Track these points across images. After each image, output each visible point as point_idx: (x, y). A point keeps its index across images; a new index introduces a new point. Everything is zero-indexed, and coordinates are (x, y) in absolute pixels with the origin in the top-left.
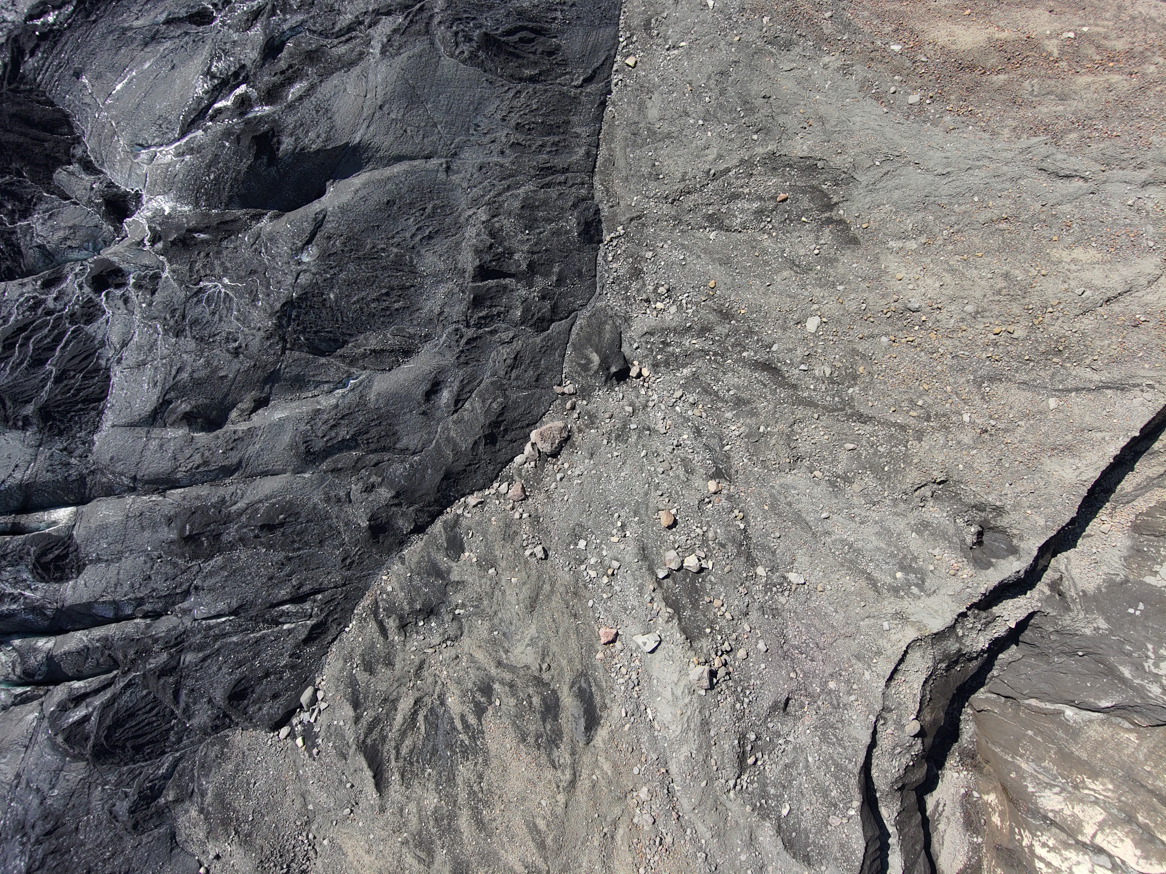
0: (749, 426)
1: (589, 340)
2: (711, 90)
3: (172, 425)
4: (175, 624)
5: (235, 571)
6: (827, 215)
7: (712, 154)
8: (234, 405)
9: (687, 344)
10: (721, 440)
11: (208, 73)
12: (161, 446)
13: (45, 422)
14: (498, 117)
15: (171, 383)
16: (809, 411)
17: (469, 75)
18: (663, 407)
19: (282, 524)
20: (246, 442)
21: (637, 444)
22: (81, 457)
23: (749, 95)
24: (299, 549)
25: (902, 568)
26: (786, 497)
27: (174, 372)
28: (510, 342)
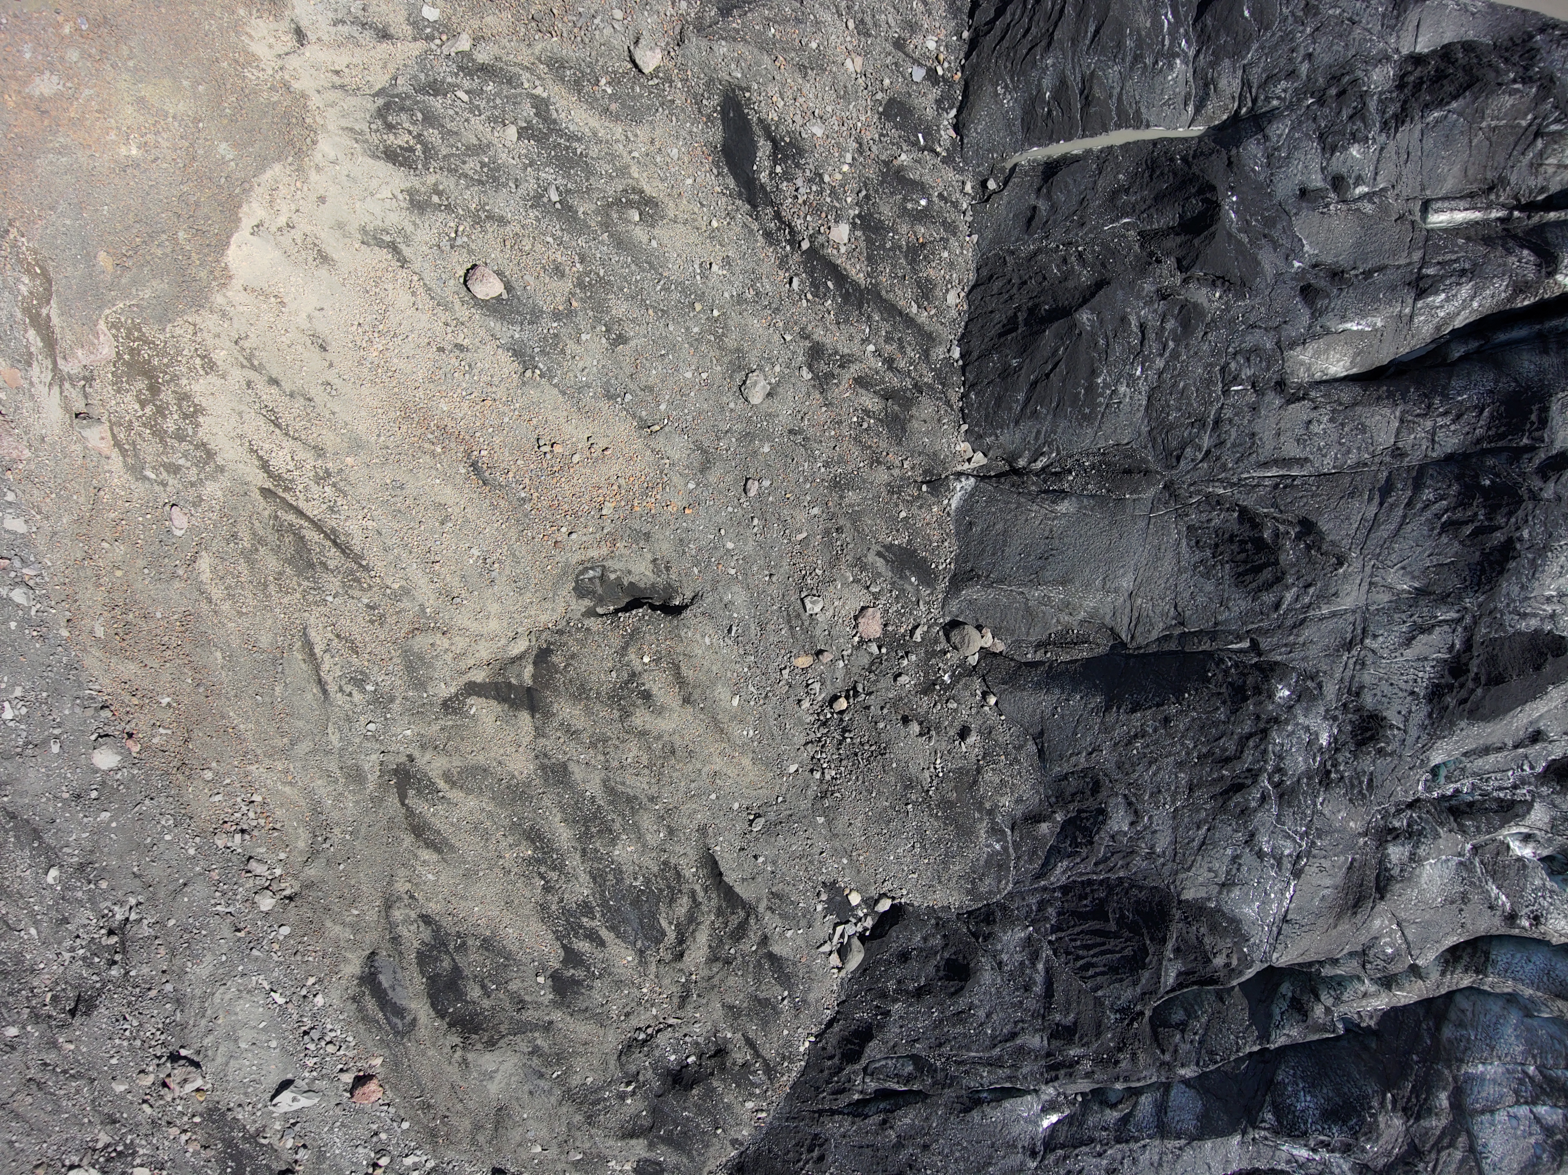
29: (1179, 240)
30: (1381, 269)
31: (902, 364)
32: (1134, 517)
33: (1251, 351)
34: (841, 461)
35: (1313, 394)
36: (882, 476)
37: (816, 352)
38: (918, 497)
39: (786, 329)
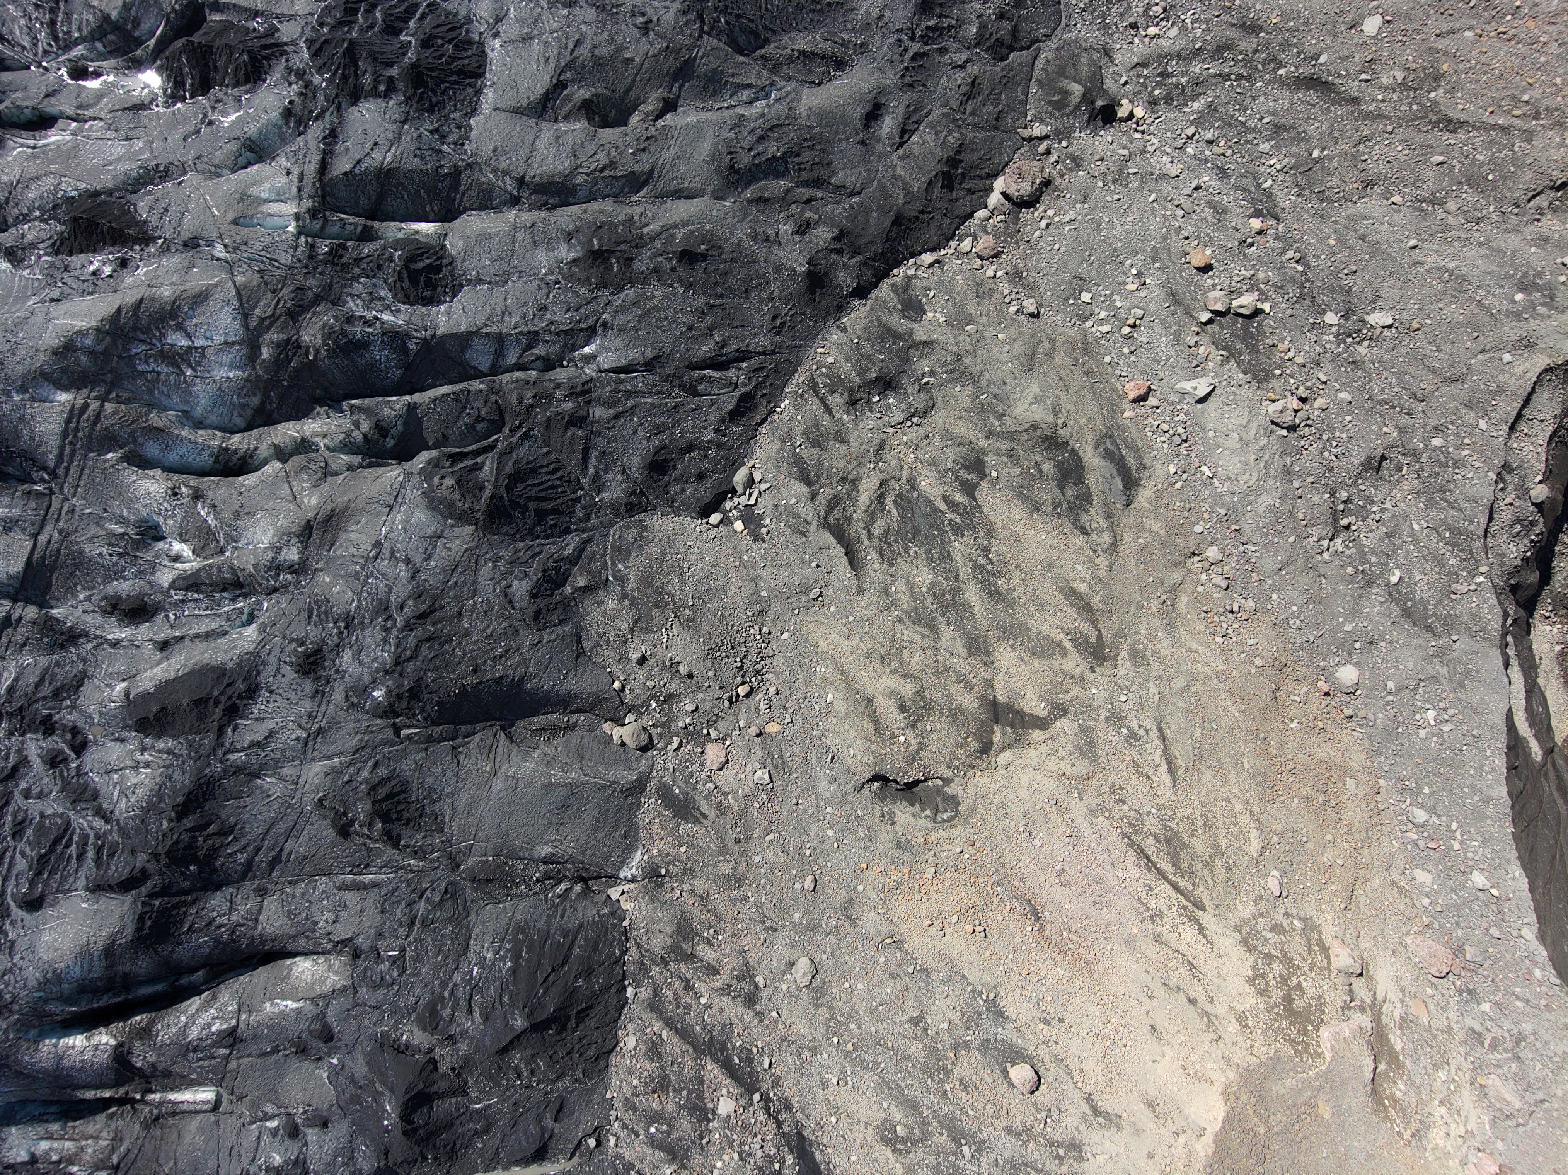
0: (1297, 155)
1: (1062, 72)
3: (566, 118)
4: (575, 375)
5: (649, 311)
8: (635, 108)
9: (1198, 70)
10: (1256, 179)
12: (558, 138)
13: (416, 88)
15: (568, 58)
16: (1378, 126)
18: (1168, 151)
19: (704, 257)
20: (660, 144)
21: (1141, 189)
22: (455, 144)
24: (722, 296)
25: (1522, 288)
26: (1356, 231)
27: (571, 45)
28: (962, 67)
29: (435, 1088)
30: (264, 1054)
31: (677, 984)
32: (487, 840)
33: (379, 986)
34: (733, 901)
35: (330, 946)
36: (700, 885)
37: (751, 1000)
38: (669, 864)
39: (777, 1021)
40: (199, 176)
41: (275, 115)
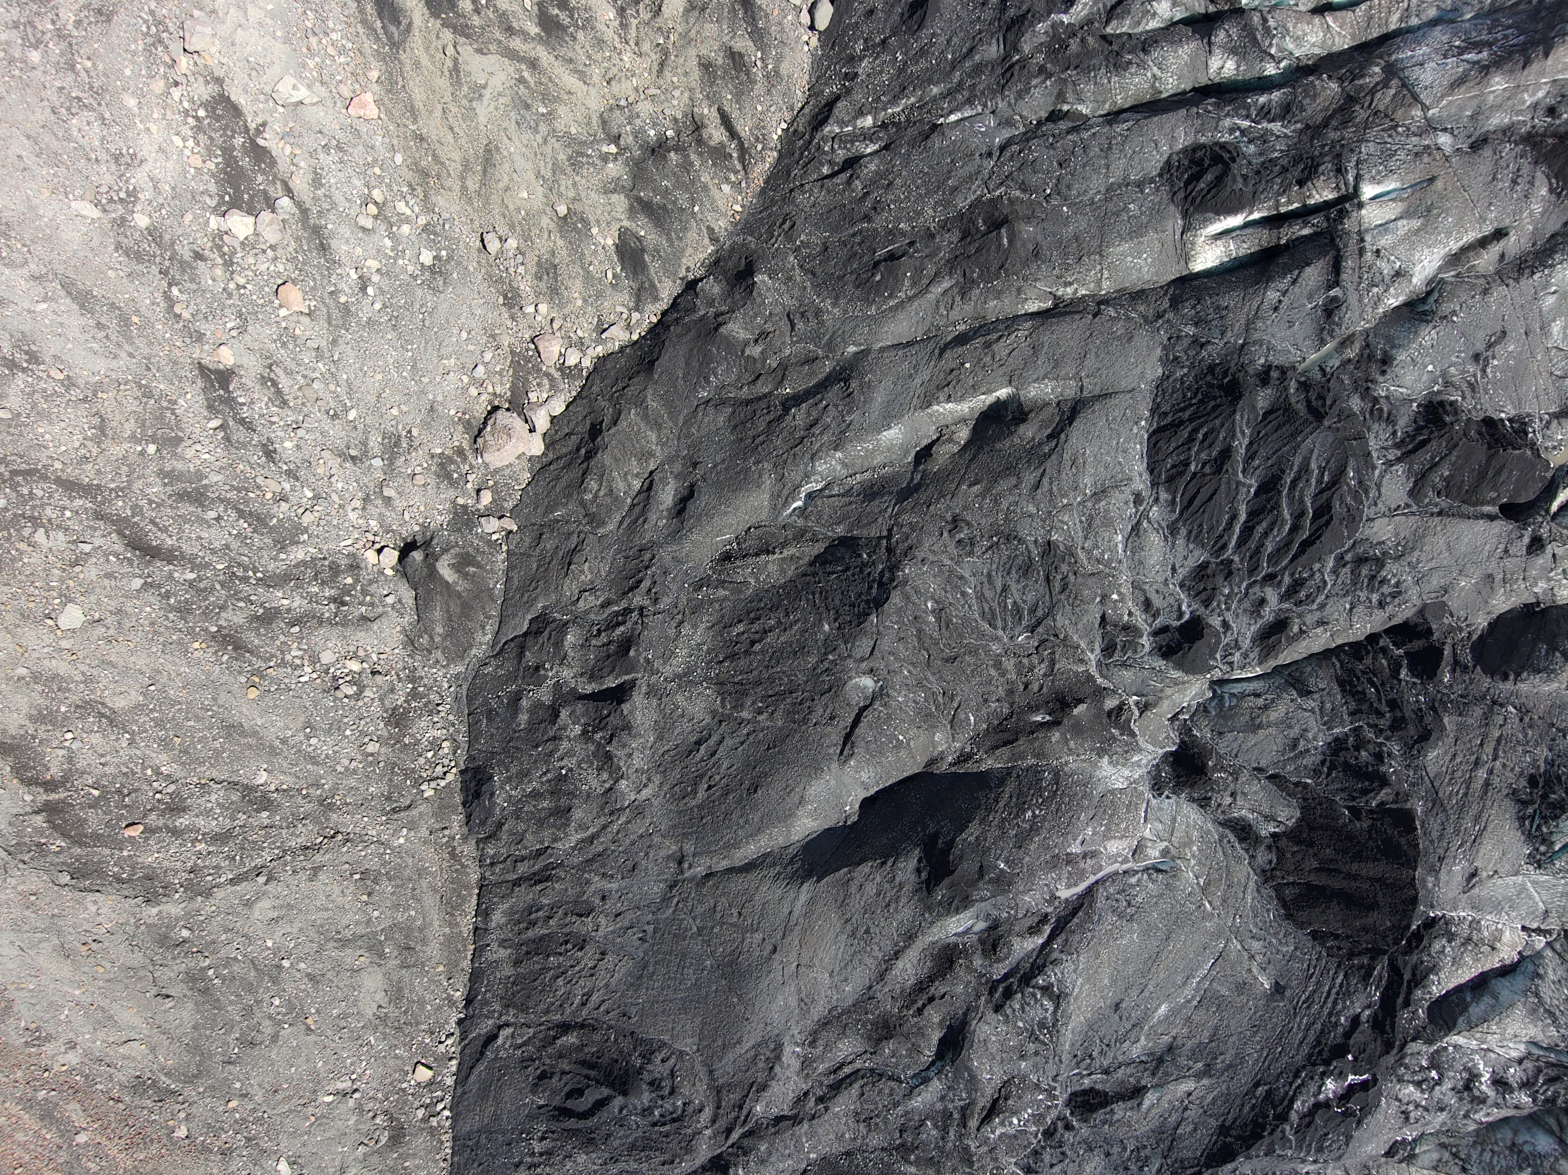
0: (174, 454)
1: (466, 605)
2: (270, 1017)
3: (1046, 403)
4: (1021, 103)
5: (939, 188)
6: (53, 797)
7: (263, 909)
8: (965, 446)
9: (297, 598)
10: (226, 437)
11: (1058, 998)
12: (1057, 365)
13: (1234, 380)
14: (609, 957)
15: (1048, 466)
16: (71, 473)
17: (655, 1024)
18: (335, 497)
19: (876, 264)
20: (934, 381)
21: (366, 430)
22: (1179, 337)
23: (196, 1004)
24: (854, 235)
26: (107, 336)
28: (581, 592)
40: (1481, 270)
41: (1402, 356)
